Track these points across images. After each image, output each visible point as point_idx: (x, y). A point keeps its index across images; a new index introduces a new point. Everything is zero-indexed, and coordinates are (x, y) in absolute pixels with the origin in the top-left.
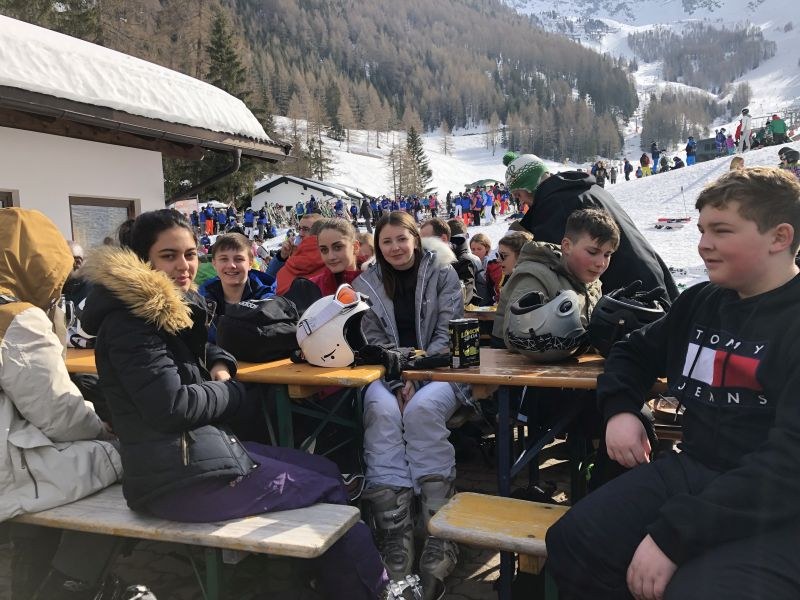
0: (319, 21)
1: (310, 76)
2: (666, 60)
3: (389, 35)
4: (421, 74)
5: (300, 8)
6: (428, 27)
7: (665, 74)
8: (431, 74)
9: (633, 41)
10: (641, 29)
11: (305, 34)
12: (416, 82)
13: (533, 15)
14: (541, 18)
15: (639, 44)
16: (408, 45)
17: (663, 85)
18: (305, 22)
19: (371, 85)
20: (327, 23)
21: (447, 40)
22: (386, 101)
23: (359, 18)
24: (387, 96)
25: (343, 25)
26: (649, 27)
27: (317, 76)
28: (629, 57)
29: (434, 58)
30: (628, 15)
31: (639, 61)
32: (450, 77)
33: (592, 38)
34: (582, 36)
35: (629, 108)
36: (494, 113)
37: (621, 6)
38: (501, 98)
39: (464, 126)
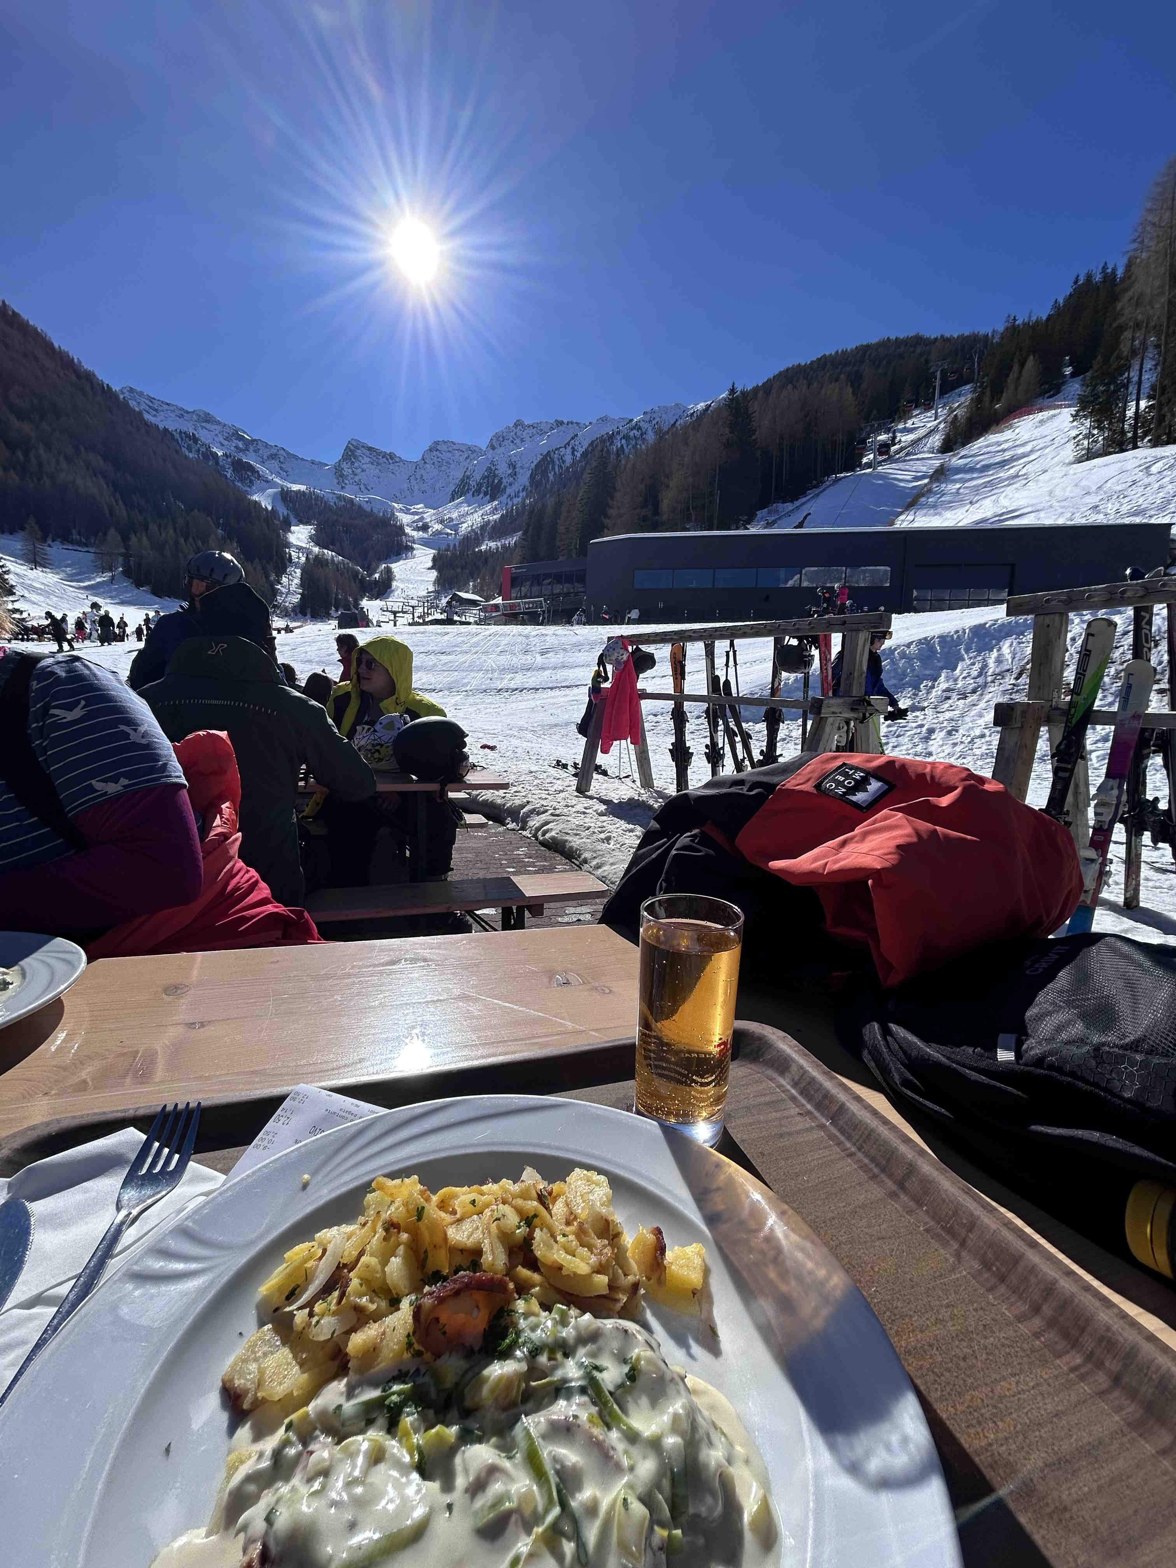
2: (317, 526)
7: (317, 538)
9: (285, 496)
10: (295, 487)
13: (166, 430)
14: (177, 436)
15: (291, 500)
17: (316, 550)
21: (35, 416)
26: (303, 488)
28: (283, 511)
30: (281, 468)
31: (292, 519)
32: (40, 465)
33: (242, 480)
34: (229, 473)
35: (282, 564)
36: (112, 531)
37: (273, 457)
38: (121, 511)
39: (65, 538)
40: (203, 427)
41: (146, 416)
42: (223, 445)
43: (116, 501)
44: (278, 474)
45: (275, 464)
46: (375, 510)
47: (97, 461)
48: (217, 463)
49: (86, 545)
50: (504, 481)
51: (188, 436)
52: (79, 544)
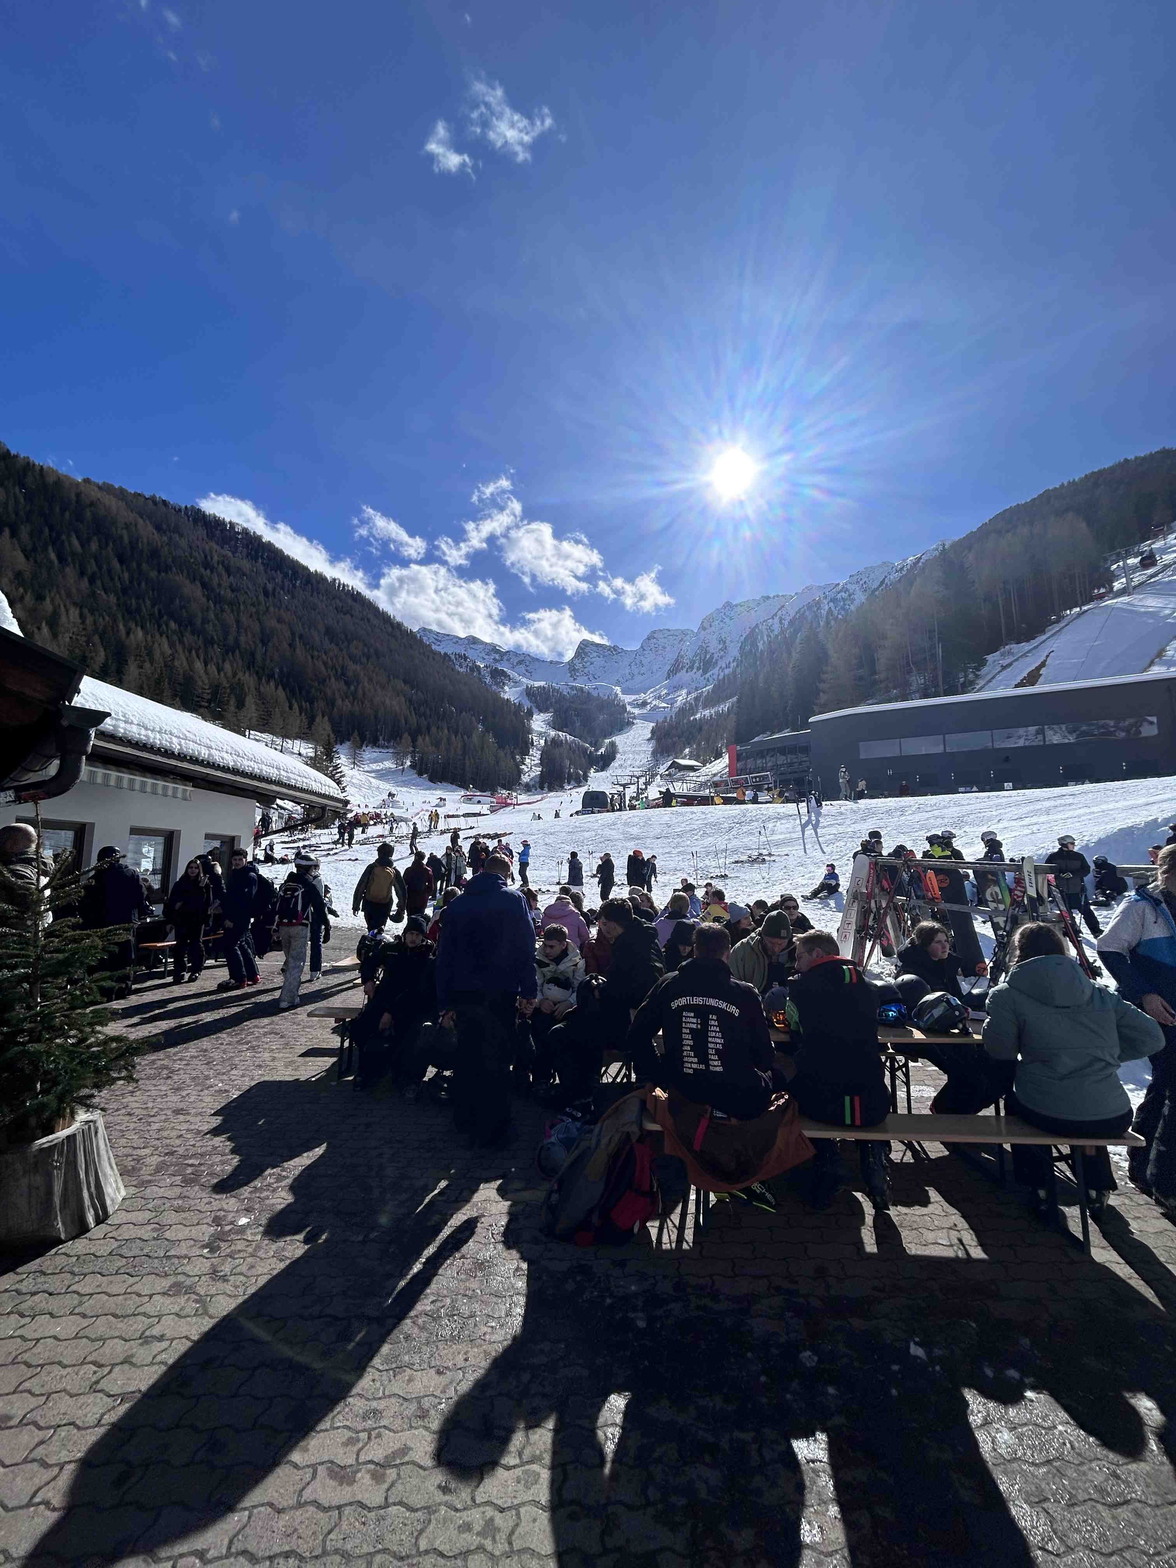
0: (229, 618)
1: (212, 668)
2: (554, 713)
3: (305, 645)
4: (335, 686)
5: (208, 601)
6: (346, 644)
7: (554, 723)
8: (345, 688)
9: (530, 692)
10: (537, 684)
11: (210, 628)
12: (329, 692)
13: (446, 654)
14: (453, 657)
15: (534, 695)
16: (324, 657)
17: (553, 733)
18: (212, 616)
19: (280, 687)
20: (238, 622)
21: (364, 660)
22: (296, 706)
23: (273, 623)
24: (296, 701)
25: (257, 628)
26: (542, 683)
27: (219, 670)
28: (527, 704)
29: (350, 674)
30: (527, 671)
31: (534, 710)
32: (364, 694)
33: (497, 684)
34: (488, 680)
35: (525, 747)
36: (406, 735)
37: (520, 663)
38: (413, 720)
39: (375, 743)
40: (471, 648)
41: (433, 647)
42: (484, 659)
43: (410, 712)
44: (524, 676)
45: (522, 668)
46: (601, 695)
47: (400, 685)
48: (480, 673)
49: (387, 747)
50: (716, 656)
51: (460, 656)
52: (383, 747)
